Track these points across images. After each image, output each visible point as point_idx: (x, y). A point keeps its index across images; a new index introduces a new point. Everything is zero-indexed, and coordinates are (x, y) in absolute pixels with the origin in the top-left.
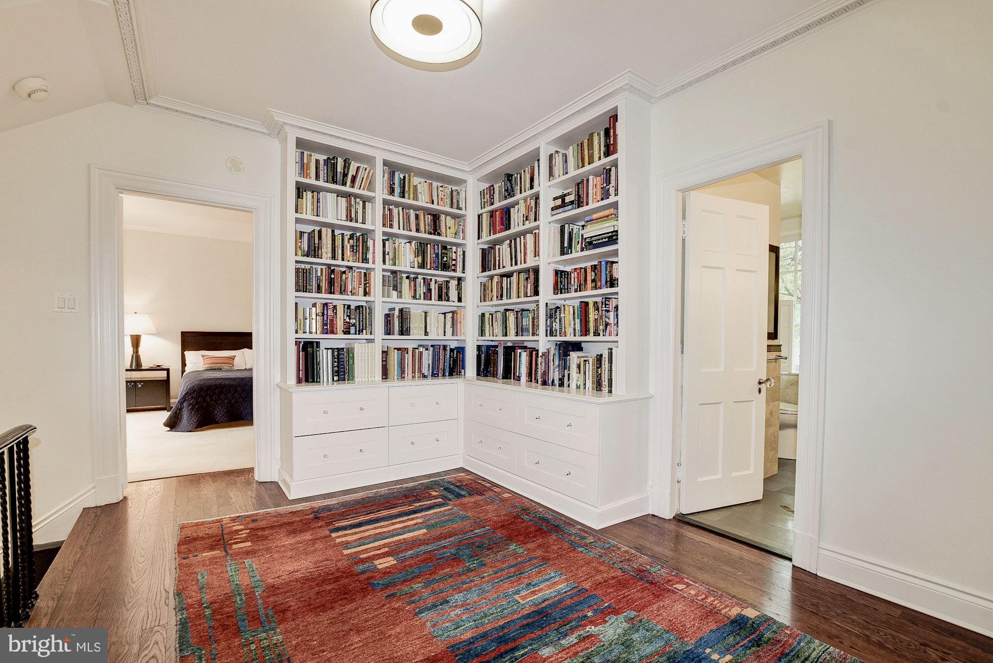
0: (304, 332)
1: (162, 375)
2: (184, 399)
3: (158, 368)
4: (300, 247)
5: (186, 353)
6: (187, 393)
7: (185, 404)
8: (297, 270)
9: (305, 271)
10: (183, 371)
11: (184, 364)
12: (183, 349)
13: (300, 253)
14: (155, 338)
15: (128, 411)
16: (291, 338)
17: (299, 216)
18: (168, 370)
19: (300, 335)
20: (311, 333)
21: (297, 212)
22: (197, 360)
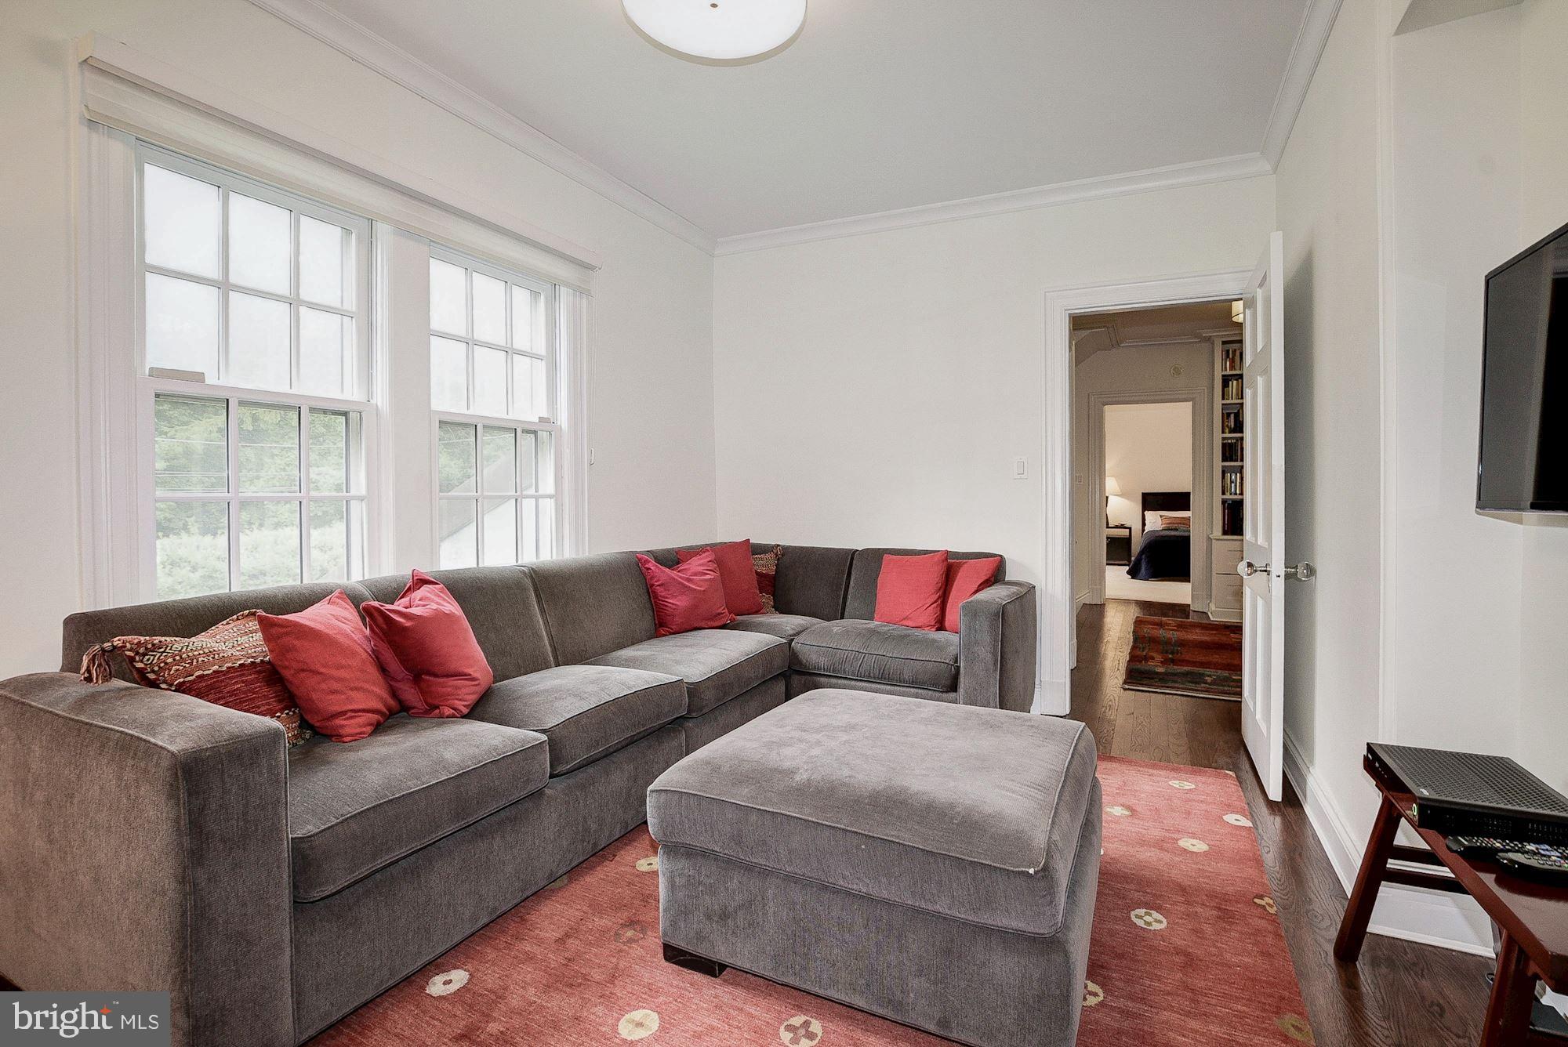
0: (1231, 494)
1: (1125, 532)
2: (1142, 552)
3: (1122, 527)
4: (1227, 426)
5: (1146, 513)
6: (1145, 547)
7: (1143, 556)
8: (1224, 445)
9: (1231, 445)
10: (1143, 530)
11: (1144, 524)
12: (1145, 508)
13: (1227, 431)
14: (1119, 498)
15: (1107, 564)
16: (1218, 497)
17: (1225, 402)
18: (1130, 529)
19: (1228, 496)
20: (1236, 494)
21: (1223, 399)
22: (1155, 521)
